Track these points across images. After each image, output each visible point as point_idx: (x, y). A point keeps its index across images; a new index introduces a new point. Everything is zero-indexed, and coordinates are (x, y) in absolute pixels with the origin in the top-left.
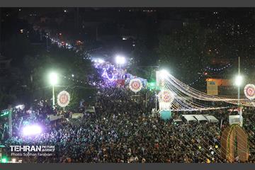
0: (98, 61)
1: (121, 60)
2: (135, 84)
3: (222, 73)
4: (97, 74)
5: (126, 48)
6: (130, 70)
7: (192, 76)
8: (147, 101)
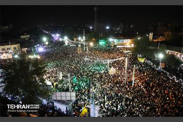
0: (53, 35)
1: (58, 35)
2: (61, 40)
3: (76, 37)
4: (53, 38)
5: (59, 33)
6: (59, 37)
7: (71, 38)
8: (63, 43)
